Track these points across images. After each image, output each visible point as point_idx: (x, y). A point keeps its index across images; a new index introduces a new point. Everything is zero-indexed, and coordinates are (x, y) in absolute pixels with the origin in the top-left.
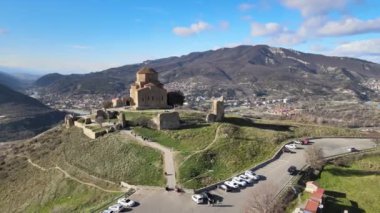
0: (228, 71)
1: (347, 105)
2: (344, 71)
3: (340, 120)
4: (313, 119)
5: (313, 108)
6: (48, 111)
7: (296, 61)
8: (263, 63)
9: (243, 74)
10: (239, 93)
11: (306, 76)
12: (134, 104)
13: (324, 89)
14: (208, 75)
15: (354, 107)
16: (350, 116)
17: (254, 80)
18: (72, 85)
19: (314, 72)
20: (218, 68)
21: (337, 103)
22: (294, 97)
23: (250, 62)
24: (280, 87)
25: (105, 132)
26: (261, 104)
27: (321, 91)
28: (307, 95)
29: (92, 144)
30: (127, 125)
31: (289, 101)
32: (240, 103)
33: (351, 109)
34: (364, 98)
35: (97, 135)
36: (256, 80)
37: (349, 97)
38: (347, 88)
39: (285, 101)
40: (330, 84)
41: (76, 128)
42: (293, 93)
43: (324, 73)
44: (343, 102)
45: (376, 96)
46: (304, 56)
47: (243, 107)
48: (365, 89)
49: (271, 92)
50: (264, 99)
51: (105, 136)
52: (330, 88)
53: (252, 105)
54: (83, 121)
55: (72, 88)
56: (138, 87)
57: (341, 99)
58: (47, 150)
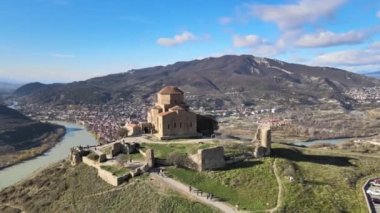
0: (215, 80)
1: (335, 115)
2: (327, 81)
3: (331, 131)
4: (303, 129)
5: (302, 118)
6: (29, 124)
7: (281, 72)
8: (249, 73)
9: (230, 84)
10: (227, 103)
11: (291, 86)
12: (156, 132)
13: (310, 99)
14: (195, 85)
15: (341, 117)
16: (339, 127)
17: (241, 90)
18: (54, 94)
19: (298, 81)
20: (204, 78)
21: (323, 112)
22: (281, 106)
23: (236, 72)
24: (267, 97)
25: (129, 176)
26: (249, 114)
27: (307, 100)
28: (293, 105)
29: (115, 195)
30: (157, 164)
31: (278, 111)
32: (229, 114)
33: (339, 119)
34: (348, 108)
35: (120, 181)
36: (243, 89)
37: (335, 107)
38: (332, 98)
39: (273, 111)
40: (315, 94)
41: (86, 165)
42: (280, 103)
43: (308, 83)
44: (329, 112)
45: (360, 105)
46: (287, 66)
47: (232, 117)
48: (348, 98)
49: (259, 102)
50: (253, 110)
51: (132, 183)
52: (315, 98)
53: (242, 115)
54: (96, 158)
55: (54, 98)
56: (160, 111)
57: (327, 109)
58: (48, 199)
